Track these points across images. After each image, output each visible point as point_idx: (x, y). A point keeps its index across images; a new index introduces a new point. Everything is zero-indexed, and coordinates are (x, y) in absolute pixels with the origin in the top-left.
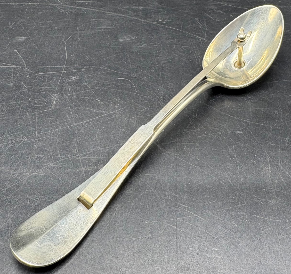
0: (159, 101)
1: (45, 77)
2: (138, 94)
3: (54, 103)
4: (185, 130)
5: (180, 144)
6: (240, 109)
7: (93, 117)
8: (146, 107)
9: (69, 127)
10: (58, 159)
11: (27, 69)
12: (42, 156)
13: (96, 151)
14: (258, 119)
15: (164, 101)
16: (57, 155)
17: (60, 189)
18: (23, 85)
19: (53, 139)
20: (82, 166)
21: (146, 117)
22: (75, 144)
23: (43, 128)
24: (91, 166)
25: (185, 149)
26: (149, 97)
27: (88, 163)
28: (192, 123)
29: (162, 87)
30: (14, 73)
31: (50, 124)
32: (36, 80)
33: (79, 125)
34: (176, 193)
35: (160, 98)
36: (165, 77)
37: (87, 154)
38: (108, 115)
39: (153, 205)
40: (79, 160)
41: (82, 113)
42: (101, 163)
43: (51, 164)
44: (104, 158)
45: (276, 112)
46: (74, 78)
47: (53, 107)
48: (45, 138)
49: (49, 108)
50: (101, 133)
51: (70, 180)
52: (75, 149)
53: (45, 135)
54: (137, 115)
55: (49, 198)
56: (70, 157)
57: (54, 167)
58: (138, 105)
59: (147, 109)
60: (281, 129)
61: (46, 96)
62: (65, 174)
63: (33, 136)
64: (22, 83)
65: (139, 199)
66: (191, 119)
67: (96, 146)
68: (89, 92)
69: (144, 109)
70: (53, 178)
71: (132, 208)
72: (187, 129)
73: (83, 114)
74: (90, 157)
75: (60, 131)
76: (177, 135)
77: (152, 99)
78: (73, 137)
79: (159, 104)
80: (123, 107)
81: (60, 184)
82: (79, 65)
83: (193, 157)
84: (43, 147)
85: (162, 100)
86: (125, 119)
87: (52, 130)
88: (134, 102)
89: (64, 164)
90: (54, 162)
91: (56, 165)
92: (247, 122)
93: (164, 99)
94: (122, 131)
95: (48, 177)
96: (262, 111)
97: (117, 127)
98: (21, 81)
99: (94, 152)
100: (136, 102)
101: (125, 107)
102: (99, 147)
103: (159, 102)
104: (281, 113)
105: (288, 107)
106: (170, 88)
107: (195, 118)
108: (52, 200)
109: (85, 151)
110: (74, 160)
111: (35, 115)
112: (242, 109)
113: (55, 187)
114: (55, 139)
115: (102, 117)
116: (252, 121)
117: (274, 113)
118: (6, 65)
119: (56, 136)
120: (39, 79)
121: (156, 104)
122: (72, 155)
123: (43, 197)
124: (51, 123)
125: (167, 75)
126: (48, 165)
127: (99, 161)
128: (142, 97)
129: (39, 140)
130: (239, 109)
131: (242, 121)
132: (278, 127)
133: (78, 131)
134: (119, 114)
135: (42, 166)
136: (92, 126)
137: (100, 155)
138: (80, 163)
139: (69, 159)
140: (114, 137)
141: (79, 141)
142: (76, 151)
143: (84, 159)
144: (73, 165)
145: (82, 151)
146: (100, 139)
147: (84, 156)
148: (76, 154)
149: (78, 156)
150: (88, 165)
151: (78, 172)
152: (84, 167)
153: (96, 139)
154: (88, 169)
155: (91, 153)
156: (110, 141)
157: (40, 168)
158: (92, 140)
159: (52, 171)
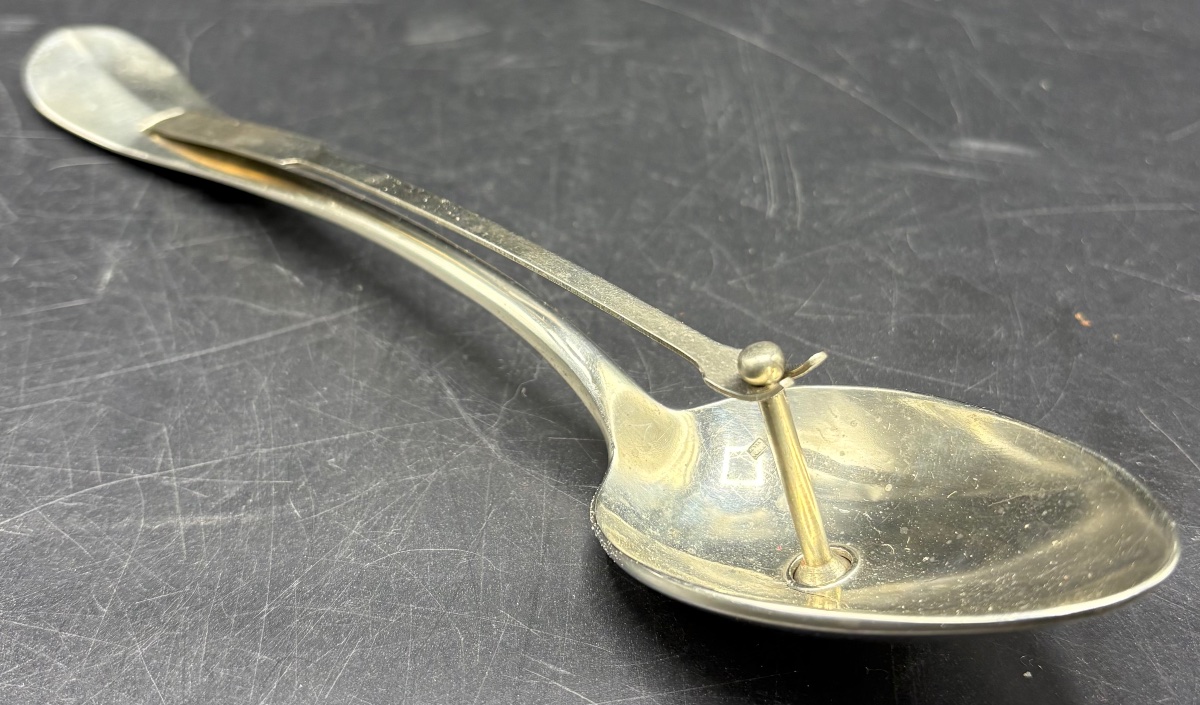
3: (108, 276)
5: (580, 443)
6: (849, 318)
7: (249, 332)
9: (152, 368)
10: (89, 483)
12: (31, 468)
13: (243, 459)
14: (915, 357)
16: (89, 467)
17: (80, 587)
19: (82, 410)
20: (178, 511)
22: (165, 429)
23: (50, 368)
24: (214, 512)
25: (593, 462)
27: (206, 500)
28: (645, 364)
31: (78, 355)
33: (189, 362)
34: (531, 621)
36: (568, 187)
37: (204, 469)
38: (315, 325)
39: (430, 662)
40: (170, 488)
41: (211, 318)
42: (254, 504)
43: (61, 500)
44: (271, 485)
45: (999, 332)
47: (101, 290)
48: (52, 405)
49: (83, 294)
50: (274, 393)
51: (124, 558)
52: (161, 448)
53: (55, 392)
55: (36, 619)
56: (137, 477)
57: (70, 510)
60: (1006, 399)
61: (78, 250)
62: (108, 538)
63: (9, 393)
65: (380, 637)
66: (643, 351)
67: (245, 438)
68: (251, 240)
70: (62, 548)
71: (347, 666)
73: (213, 323)
74: (215, 478)
75: (115, 381)
78: (159, 406)
80: (380, 297)
81: (85, 570)
84: (40, 436)
86: (380, 344)
87: (82, 376)
89: (112, 502)
90: (74, 491)
91: (81, 504)
92: (868, 366)
94: (357, 387)
95: (44, 544)
96: (939, 327)
97: (342, 371)
99: (233, 463)
101: (387, 299)
102: (257, 443)
104: (1016, 337)
105: (1051, 313)
108: (46, 626)
109: (197, 457)
110: (150, 486)
111: (25, 318)
112: (857, 315)
113: (65, 581)
114: (90, 408)
115: (287, 334)
116: (888, 365)
117: (991, 333)
119: (93, 398)
122: (145, 470)
123: (12, 614)
124: (82, 349)
125: (580, 181)
126: (48, 501)
127: (248, 495)
129: (29, 411)
130: (848, 314)
131: (851, 362)
132: (994, 387)
133: (185, 383)
134: (359, 323)
135: (25, 502)
136: (241, 367)
137: (255, 472)
138: (171, 498)
139: (131, 482)
140: (321, 408)
141: (182, 422)
142: (166, 456)
143: (192, 487)
144: (147, 504)
145: (186, 455)
146: (265, 416)
147: (193, 474)
148: (164, 467)
149: (170, 475)
150: (204, 508)
151: (160, 530)
152: (184, 513)
153: (250, 413)
154: (202, 520)
155: (220, 466)
156: (306, 424)
157: (18, 511)
158: (234, 415)
159: (60, 522)
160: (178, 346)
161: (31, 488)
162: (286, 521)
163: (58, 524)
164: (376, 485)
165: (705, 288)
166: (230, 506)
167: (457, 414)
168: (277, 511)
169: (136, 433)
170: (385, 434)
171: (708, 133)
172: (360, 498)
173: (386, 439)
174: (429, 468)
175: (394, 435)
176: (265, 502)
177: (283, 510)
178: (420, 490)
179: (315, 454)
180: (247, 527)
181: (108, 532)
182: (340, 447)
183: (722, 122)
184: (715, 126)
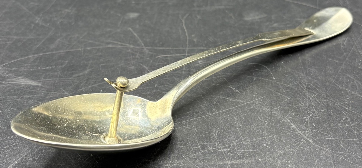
0: (304, 90)
1: (168, 60)
2: (277, 81)
4: (339, 125)
5: (336, 140)
7: (229, 107)
8: (289, 96)
9: (205, 117)
10: (199, 151)
11: (146, 50)
12: (181, 147)
13: (240, 144)
15: (310, 90)
16: (197, 146)
18: (146, 69)
19: (189, 129)
20: (226, 159)
21: (291, 108)
22: (214, 135)
24: (236, 159)
25: (342, 145)
26: (290, 85)
27: (233, 156)
28: (347, 117)
29: (303, 74)
30: (133, 54)
32: (159, 62)
33: (215, 115)
35: (304, 87)
36: (306, 63)
37: (229, 146)
38: (247, 104)
40: (222, 152)
41: (217, 102)
42: (247, 157)
43: (192, 156)
44: (250, 151)
46: (201, 62)
48: (180, 128)
50: (242, 124)
52: (215, 140)
53: (180, 125)
54: (280, 105)
56: (211, 149)
57: (196, 159)
58: (280, 94)
59: (291, 100)
64: (144, 66)
66: (345, 112)
67: (238, 138)
68: (220, 79)
69: (287, 99)
72: (341, 123)
73: (218, 104)
74: (233, 149)
75: (196, 120)
76: (330, 129)
77: (295, 88)
78: (210, 128)
79: (304, 94)
80: (263, 96)
82: (203, 46)
83: (353, 154)
84: (180, 137)
85: (306, 90)
86: (267, 110)
87: (186, 120)
88: (274, 90)
89: (207, 156)
90: (195, 153)
91: (198, 157)
93: (309, 88)
94: (265, 123)
97: (259, 118)
98: (142, 63)
99: (237, 145)
100: (277, 91)
101: (265, 97)
102: (242, 139)
103: (304, 92)
106: (314, 76)
107: (349, 111)
109: (226, 143)
110: (216, 152)
114: (192, 129)
115: (240, 107)
118: (122, 45)
119: (192, 126)
120: (162, 62)
121: (301, 94)
122: (213, 147)
124: (183, 111)
125: (308, 61)
126: (188, 156)
127: (244, 154)
128: (282, 85)
133: (216, 121)
134: (259, 104)
135: (182, 157)
136: (230, 116)
137: (244, 148)
138: (223, 155)
139: (210, 151)
140: (257, 129)
141: (218, 133)
142: (217, 143)
143: (228, 152)
144: (217, 157)
145: (223, 143)
146: (242, 131)
147: (227, 148)
148: (218, 146)
149: (220, 148)
150: (233, 158)
151: (223, 164)
152: (228, 159)
153: (237, 130)
154: (234, 162)
155: (234, 146)
156: (254, 133)
157: (181, 159)
158: (233, 131)
159: (194, 162)
160: (210, 111)
161: (182, 152)
162: (258, 162)
163: (193, 163)
164: (280, 152)
165: (356, 94)
166: (240, 158)
167: (297, 131)
168: (254, 159)
169: (207, 136)
170: (278, 137)
171: (342, 46)
172: (277, 156)
173: (279, 138)
174: (294, 147)
175: (280, 137)
176: (250, 157)
177: (256, 159)
178: (294, 153)
179: (260, 142)
180: (247, 164)
181: (209, 165)
182: (266, 140)
183: (345, 43)
184: (343, 45)
